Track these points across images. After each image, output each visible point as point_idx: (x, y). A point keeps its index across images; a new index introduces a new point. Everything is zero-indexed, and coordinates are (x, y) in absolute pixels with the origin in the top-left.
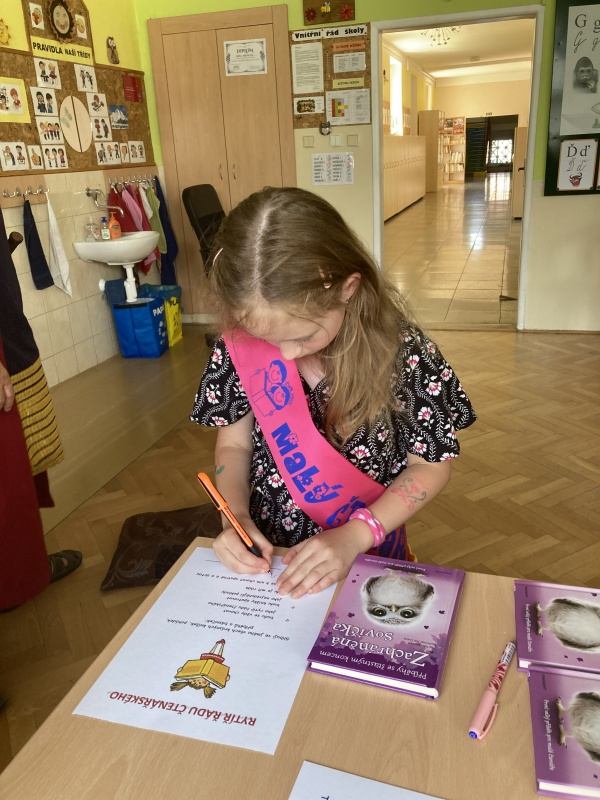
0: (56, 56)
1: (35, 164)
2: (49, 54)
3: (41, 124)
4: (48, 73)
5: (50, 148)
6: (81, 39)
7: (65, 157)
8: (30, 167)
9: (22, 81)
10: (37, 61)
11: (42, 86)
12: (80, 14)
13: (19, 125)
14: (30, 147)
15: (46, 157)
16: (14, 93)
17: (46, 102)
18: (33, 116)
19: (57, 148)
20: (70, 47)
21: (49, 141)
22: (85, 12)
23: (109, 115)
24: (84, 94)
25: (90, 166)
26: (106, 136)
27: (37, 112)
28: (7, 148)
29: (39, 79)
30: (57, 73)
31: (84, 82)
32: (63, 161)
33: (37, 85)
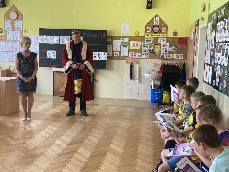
0: (152, 36)
1: (139, 57)
2: (150, 36)
3: (143, 49)
4: (149, 40)
5: (144, 54)
6: (163, 32)
7: (149, 56)
8: (137, 57)
9: (140, 42)
10: (146, 38)
11: (146, 43)
12: (165, 27)
13: (137, 50)
14: (138, 54)
15: (142, 56)
16: (137, 44)
17: (146, 45)
18: (141, 48)
19: (146, 54)
20: (158, 34)
21: (145, 53)
22: (167, 27)
23: (169, 47)
24: (161, 43)
25: (157, 58)
26: (166, 52)
27: (143, 47)
28: (132, 54)
29: (146, 41)
30: (152, 40)
31: (161, 41)
32: (147, 57)
33: (144, 42)
